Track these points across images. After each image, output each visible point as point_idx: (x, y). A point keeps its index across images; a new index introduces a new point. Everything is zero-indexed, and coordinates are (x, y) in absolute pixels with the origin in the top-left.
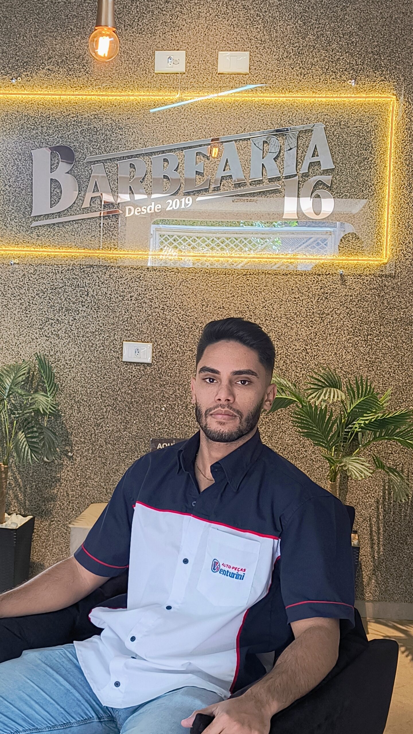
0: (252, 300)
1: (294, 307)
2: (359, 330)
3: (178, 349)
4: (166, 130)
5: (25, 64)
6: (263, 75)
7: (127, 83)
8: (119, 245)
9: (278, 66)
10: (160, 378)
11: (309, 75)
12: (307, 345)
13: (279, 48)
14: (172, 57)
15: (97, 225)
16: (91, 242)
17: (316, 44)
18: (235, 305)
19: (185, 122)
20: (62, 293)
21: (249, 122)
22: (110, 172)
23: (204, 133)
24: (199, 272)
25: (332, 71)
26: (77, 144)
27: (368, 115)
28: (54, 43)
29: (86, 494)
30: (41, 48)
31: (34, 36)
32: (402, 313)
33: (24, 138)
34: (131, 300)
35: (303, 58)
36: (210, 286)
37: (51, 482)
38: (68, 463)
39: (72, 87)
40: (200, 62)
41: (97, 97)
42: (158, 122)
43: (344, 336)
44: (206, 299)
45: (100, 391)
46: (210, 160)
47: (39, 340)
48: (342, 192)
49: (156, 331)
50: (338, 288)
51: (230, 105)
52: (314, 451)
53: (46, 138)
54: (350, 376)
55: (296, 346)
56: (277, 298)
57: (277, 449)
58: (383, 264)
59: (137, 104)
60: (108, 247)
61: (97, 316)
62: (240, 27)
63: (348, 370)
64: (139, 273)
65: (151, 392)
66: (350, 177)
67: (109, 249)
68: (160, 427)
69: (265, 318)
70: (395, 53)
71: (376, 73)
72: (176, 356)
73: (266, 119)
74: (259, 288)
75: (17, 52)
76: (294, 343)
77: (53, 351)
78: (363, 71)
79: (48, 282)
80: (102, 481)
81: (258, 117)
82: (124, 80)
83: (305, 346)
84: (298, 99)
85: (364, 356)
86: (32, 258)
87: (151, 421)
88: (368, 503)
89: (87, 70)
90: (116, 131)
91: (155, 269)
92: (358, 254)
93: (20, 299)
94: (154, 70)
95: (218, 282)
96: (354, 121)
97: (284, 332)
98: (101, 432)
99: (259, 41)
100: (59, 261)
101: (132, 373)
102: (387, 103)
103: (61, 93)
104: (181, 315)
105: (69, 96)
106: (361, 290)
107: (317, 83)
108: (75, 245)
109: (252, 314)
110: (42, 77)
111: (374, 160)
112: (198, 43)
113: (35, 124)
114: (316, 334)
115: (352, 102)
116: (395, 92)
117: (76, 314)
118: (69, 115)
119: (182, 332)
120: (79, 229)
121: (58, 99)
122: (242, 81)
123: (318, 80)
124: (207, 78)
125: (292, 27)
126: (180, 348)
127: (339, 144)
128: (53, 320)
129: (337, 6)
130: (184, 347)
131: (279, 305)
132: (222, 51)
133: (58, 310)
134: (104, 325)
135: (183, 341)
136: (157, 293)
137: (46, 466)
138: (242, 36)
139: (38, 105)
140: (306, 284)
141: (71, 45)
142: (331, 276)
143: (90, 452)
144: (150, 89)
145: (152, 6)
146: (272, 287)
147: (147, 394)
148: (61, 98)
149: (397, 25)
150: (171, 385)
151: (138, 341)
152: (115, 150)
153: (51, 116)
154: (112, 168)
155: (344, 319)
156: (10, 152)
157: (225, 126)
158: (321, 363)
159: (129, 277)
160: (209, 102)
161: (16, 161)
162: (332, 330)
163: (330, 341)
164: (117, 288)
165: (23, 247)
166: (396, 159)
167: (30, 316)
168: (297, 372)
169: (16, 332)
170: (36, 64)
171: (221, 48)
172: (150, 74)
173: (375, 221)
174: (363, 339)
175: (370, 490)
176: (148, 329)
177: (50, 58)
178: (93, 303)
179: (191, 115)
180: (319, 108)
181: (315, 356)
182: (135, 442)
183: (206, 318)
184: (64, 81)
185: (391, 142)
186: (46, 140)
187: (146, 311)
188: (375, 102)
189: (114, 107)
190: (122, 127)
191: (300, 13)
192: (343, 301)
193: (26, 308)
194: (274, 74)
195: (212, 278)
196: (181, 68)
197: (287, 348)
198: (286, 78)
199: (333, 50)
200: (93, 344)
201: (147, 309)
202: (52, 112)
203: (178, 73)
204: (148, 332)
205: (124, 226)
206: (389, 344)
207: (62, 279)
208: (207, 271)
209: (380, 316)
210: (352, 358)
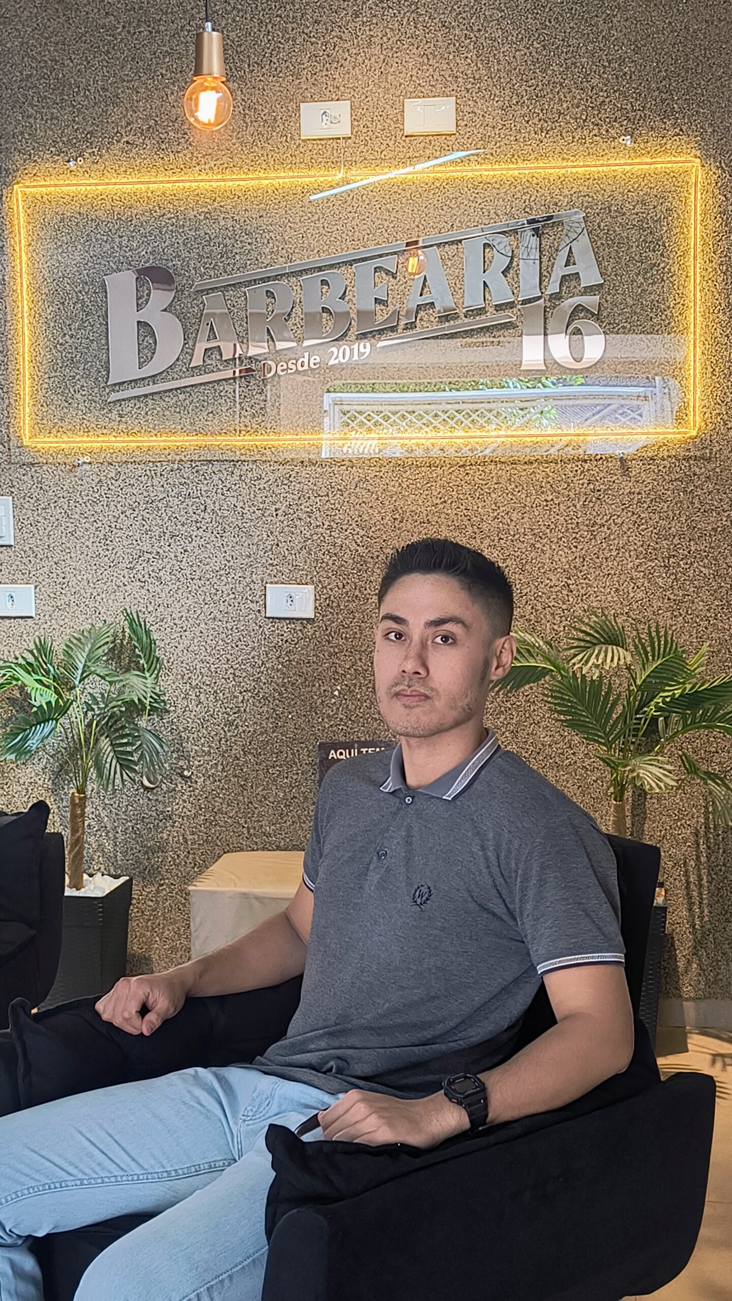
0: (475, 508)
1: (546, 516)
2: (655, 549)
3: (357, 593)
4: (324, 232)
5: (89, 136)
6: (479, 135)
7: (257, 158)
8: (253, 425)
9: (504, 119)
10: (329, 642)
11: (555, 131)
12: (569, 578)
13: (504, 90)
14: (328, 111)
15: (217, 394)
16: (208, 423)
17: (564, 79)
18: (447, 517)
19: (354, 218)
20: (164, 509)
21: (459, 213)
22: (234, 306)
23: (386, 235)
24: (385, 464)
25: (593, 122)
26: (179, 263)
27: (655, 193)
28: (135, 98)
29: (215, 838)
30: (114, 108)
31: (102, 89)
32: (725, 519)
33: (91, 257)
34: (277, 515)
35: (543, 104)
36: (405, 486)
37: (157, 821)
38: (184, 788)
39: (166, 170)
40: (375, 118)
41: (207, 183)
42: (309, 221)
44: (399, 509)
45: (232, 667)
46: (398, 279)
47: (128, 588)
48: (617, 321)
49: (319, 565)
50: (616, 481)
51: (426, 187)
52: (588, 754)
53: (127, 254)
54: (642, 627)
55: (551, 580)
56: (517, 501)
57: (526, 752)
58: (690, 438)
59: (274, 192)
60: (235, 430)
61: (222, 544)
62: (439, 56)
63: (638, 617)
64: (288, 471)
65: (315, 666)
66: (630, 296)
67: (238, 433)
68: (332, 723)
69: (498, 536)
70: (696, 88)
71: (665, 123)
72: (354, 604)
73: (488, 207)
74: (487, 486)
75: (74, 117)
76: (547, 576)
77: (153, 604)
78: (644, 120)
79: (140, 492)
80: (240, 815)
81: (474, 205)
82: (252, 154)
83: (566, 580)
84: (539, 171)
85: (664, 593)
86: (112, 454)
87: (316, 713)
88: (680, 837)
89: (191, 140)
90: (242, 239)
91: (315, 462)
93: (95, 521)
94: (300, 136)
95: (418, 480)
96: (633, 204)
97: (530, 558)
98: (236, 735)
99: (471, 80)
100: (157, 457)
101: (283, 635)
102: (686, 171)
103: (148, 180)
104: (359, 536)
105: (162, 185)
106: (656, 483)
107: (569, 144)
108: (182, 429)
109: (477, 530)
110: (117, 156)
111: (668, 267)
112: (371, 87)
113: (109, 233)
114: (584, 560)
115: (628, 172)
116: (698, 153)
117: (187, 542)
118: (163, 215)
119: (362, 565)
120: (187, 402)
121: (144, 190)
122: (445, 146)
123: (571, 138)
124: (387, 144)
125: (523, 53)
126: (360, 591)
127: (610, 242)
128: (150, 553)
129: (597, 16)
130: (366, 590)
131: (520, 514)
132: (409, 98)
133: (157, 537)
134: (234, 558)
136: (318, 501)
137: (148, 795)
138: (442, 73)
139: (112, 201)
140: (564, 477)
141: (163, 101)
142: (605, 462)
143: (220, 768)
144: (294, 166)
145: (293, 30)
146: (508, 485)
147: (309, 669)
148: (149, 188)
149: (697, 42)
150: (347, 654)
151: (291, 582)
152: (241, 269)
153: (135, 219)
154: (237, 300)
155: (629, 533)
156: (69, 281)
157: (420, 222)
158: (593, 608)
159: (272, 477)
160: (392, 184)
161: (80, 295)
162: (610, 550)
163: (607, 569)
164: (252, 496)
165: (98, 435)
166: (705, 262)
167: (113, 549)
168: (555, 624)
169: (90, 576)
170: (106, 135)
171: (408, 93)
172: (293, 142)
173: (674, 367)
174: (662, 564)
175: (684, 815)
176: (305, 562)
177: (128, 124)
178: (214, 523)
179: (363, 206)
180: (574, 185)
181: (583, 595)
182: (291, 749)
183: (400, 539)
184: (152, 160)
185: (695, 235)
186: (128, 258)
187: (301, 532)
188: (667, 170)
189: (236, 199)
190: (251, 231)
191: (537, 30)
192: (627, 502)
193: (105, 535)
194: (497, 132)
195: (408, 473)
196: (344, 129)
197: (536, 584)
198: (517, 137)
199: (593, 88)
200: (218, 591)
201: (303, 529)
202: (135, 211)
203: (339, 139)
204: (306, 567)
205: (260, 393)
206: (705, 571)
207: (163, 486)
208: (399, 462)
209: (688, 525)
210: (644, 596)
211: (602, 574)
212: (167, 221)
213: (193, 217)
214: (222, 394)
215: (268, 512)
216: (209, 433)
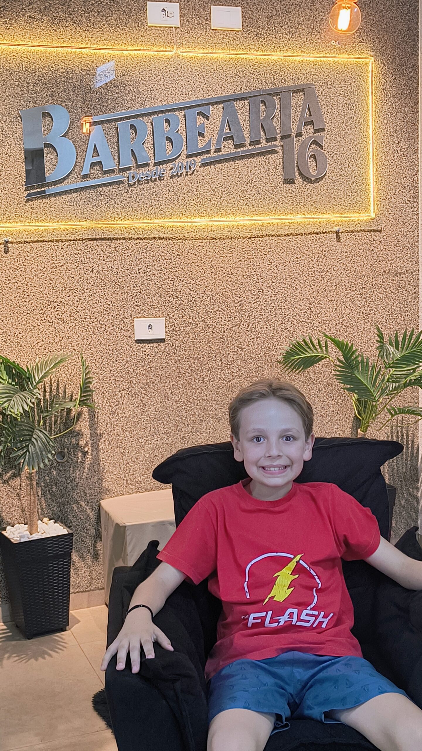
0: (258, 264)
1: (297, 267)
2: (355, 284)
3: (191, 321)
4: (164, 88)
6: (255, 33)
7: (120, 35)
8: (123, 214)
9: (268, 24)
10: (174, 353)
11: (297, 34)
12: (310, 304)
13: (268, 6)
14: (165, 9)
16: (93, 212)
18: (242, 270)
19: (182, 80)
20: (64, 272)
21: (245, 81)
23: (202, 92)
24: (205, 238)
25: (317, 31)
26: (70, 104)
27: (351, 76)
33: (7, 96)
34: (139, 273)
35: (290, 17)
36: (217, 252)
37: (66, 484)
39: (59, 39)
40: (194, 16)
41: (87, 50)
42: (155, 80)
43: (342, 291)
44: (214, 266)
47: (41, 327)
48: (332, 150)
49: (167, 304)
50: (334, 245)
51: (225, 63)
52: (323, 407)
55: (301, 306)
56: (281, 259)
58: (371, 219)
59: (131, 60)
60: (111, 217)
61: (104, 294)
64: (146, 243)
65: (166, 370)
66: (339, 136)
67: (113, 219)
68: (178, 405)
69: (271, 280)
70: (370, 16)
72: (190, 328)
73: (261, 78)
74: (264, 250)
76: (299, 303)
77: (58, 337)
79: (48, 260)
80: (121, 473)
81: (253, 76)
82: (116, 33)
83: (309, 305)
84: (289, 58)
85: (360, 309)
86: (27, 235)
87: (168, 400)
90: (111, 89)
92: (350, 211)
93: (16, 282)
94: (147, 23)
95: (224, 248)
96: (340, 81)
97: (289, 293)
98: (118, 420)
100: (59, 236)
101: (145, 351)
102: (366, 64)
103: (46, 45)
104: (191, 285)
105: (56, 49)
106: (354, 246)
107: (304, 42)
108: (76, 217)
109: (259, 278)
110: (23, 25)
111: (358, 119)
113: (20, 80)
114: (318, 292)
115: (336, 62)
116: (372, 54)
117: (81, 293)
118: (58, 70)
119: (193, 303)
120: (78, 198)
121: (43, 52)
122: (235, 38)
123: (305, 39)
124: (201, 34)
126: (193, 319)
127: (328, 103)
128: (55, 302)
130: (196, 318)
131: (283, 267)
132: (214, 5)
133: (60, 291)
134: (113, 302)
135: (195, 311)
136: (165, 263)
137: (59, 468)
139: (21, 57)
140: (306, 243)
142: (328, 234)
143: (107, 443)
144: (144, 43)
146: (276, 249)
148: (47, 50)
150: (186, 360)
151: (150, 316)
152: (112, 110)
153: (38, 71)
154: (110, 130)
155: (341, 275)
157: (222, 85)
158: (324, 321)
159: (136, 248)
160: (205, 59)
162: (332, 286)
163: (330, 297)
164: (123, 261)
165: (16, 222)
166: (377, 117)
167: (30, 301)
168: (304, 332)
169: (14, 321)
170: (14, 10)
171: (213, 2)
172: (142, 27)
173: (362, 178)
174: (359, 293)
176: (158, 303)
178: (99, 280)
179: (188, 73)
180: (308, 68)
181: (318, 314)
182: (153, 425)
183: (216, 285)
184: (48, 31)
186: (33, 98)
187: (155, 283)
188: (356, 63)
192: (340, 257)
193: (23, 291)
194: (265, 32)
195: (219, 243)
196: (175, 21)
197: (293, 308)
198: (276, 36)
199: (317, 10)
200: (102, 325)
201: (156, 281)
202: (38, 66)
203: (172, 27)
204: (159, 306)
205: (126, 193)
206: (380, 295)
207: (63, 256)
208: (213, 236)
209: (371, 270)
210: (350, 312)
211: (328, 301)
212: (61, 74)
213: (78, 73)
214: (102, 193)
215: (134, 271)
216: (94, 220)
